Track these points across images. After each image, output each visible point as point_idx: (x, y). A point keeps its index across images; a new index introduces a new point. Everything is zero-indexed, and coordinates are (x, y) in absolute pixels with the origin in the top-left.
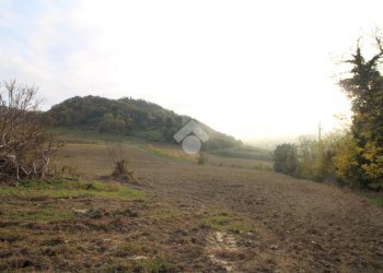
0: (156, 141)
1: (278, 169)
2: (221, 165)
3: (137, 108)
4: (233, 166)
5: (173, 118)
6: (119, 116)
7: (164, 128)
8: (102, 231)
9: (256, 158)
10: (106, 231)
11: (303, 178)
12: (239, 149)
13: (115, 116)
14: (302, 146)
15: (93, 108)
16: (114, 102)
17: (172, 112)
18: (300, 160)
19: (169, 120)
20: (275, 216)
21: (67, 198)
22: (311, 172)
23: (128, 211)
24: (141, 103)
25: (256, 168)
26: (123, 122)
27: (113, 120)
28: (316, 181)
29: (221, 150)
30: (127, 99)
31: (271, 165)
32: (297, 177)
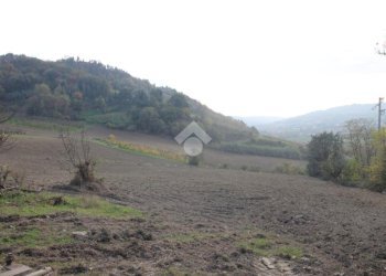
0: (121, 129)
1: (314, 172)
2: (225, 166)
3: (88, 75)
4: (244, 168)
5: (147, 92)
6: (59, 87)
7: (134, 108)
8: (120, 257)
9: (279, 155)
10: (125, 257)
11: (353, 186)
12: (253, 141)
13: (52, 89)
14: (351, 136)
15: (16, 75)
16: (50, 64)
17: (146, 82)
18: (347, 158)
19: (141, 95)
20: (328, 239)
21: (44, 217)
22: (364, 176)
23: (140, 233)
24: (95, 67)
25: (279, 170)
26: (67, 98)
27: (50, 95)
28: (372, 190)
29: (224, 143)
30: (71, 60)
31: (303, 165)
32: (344, 184)
